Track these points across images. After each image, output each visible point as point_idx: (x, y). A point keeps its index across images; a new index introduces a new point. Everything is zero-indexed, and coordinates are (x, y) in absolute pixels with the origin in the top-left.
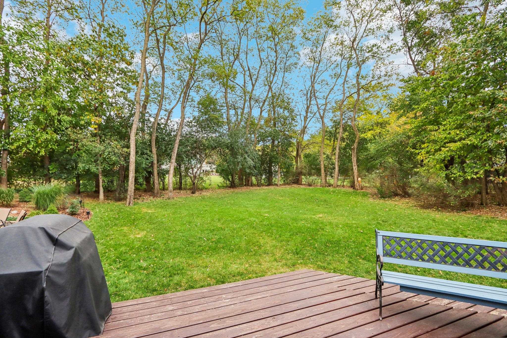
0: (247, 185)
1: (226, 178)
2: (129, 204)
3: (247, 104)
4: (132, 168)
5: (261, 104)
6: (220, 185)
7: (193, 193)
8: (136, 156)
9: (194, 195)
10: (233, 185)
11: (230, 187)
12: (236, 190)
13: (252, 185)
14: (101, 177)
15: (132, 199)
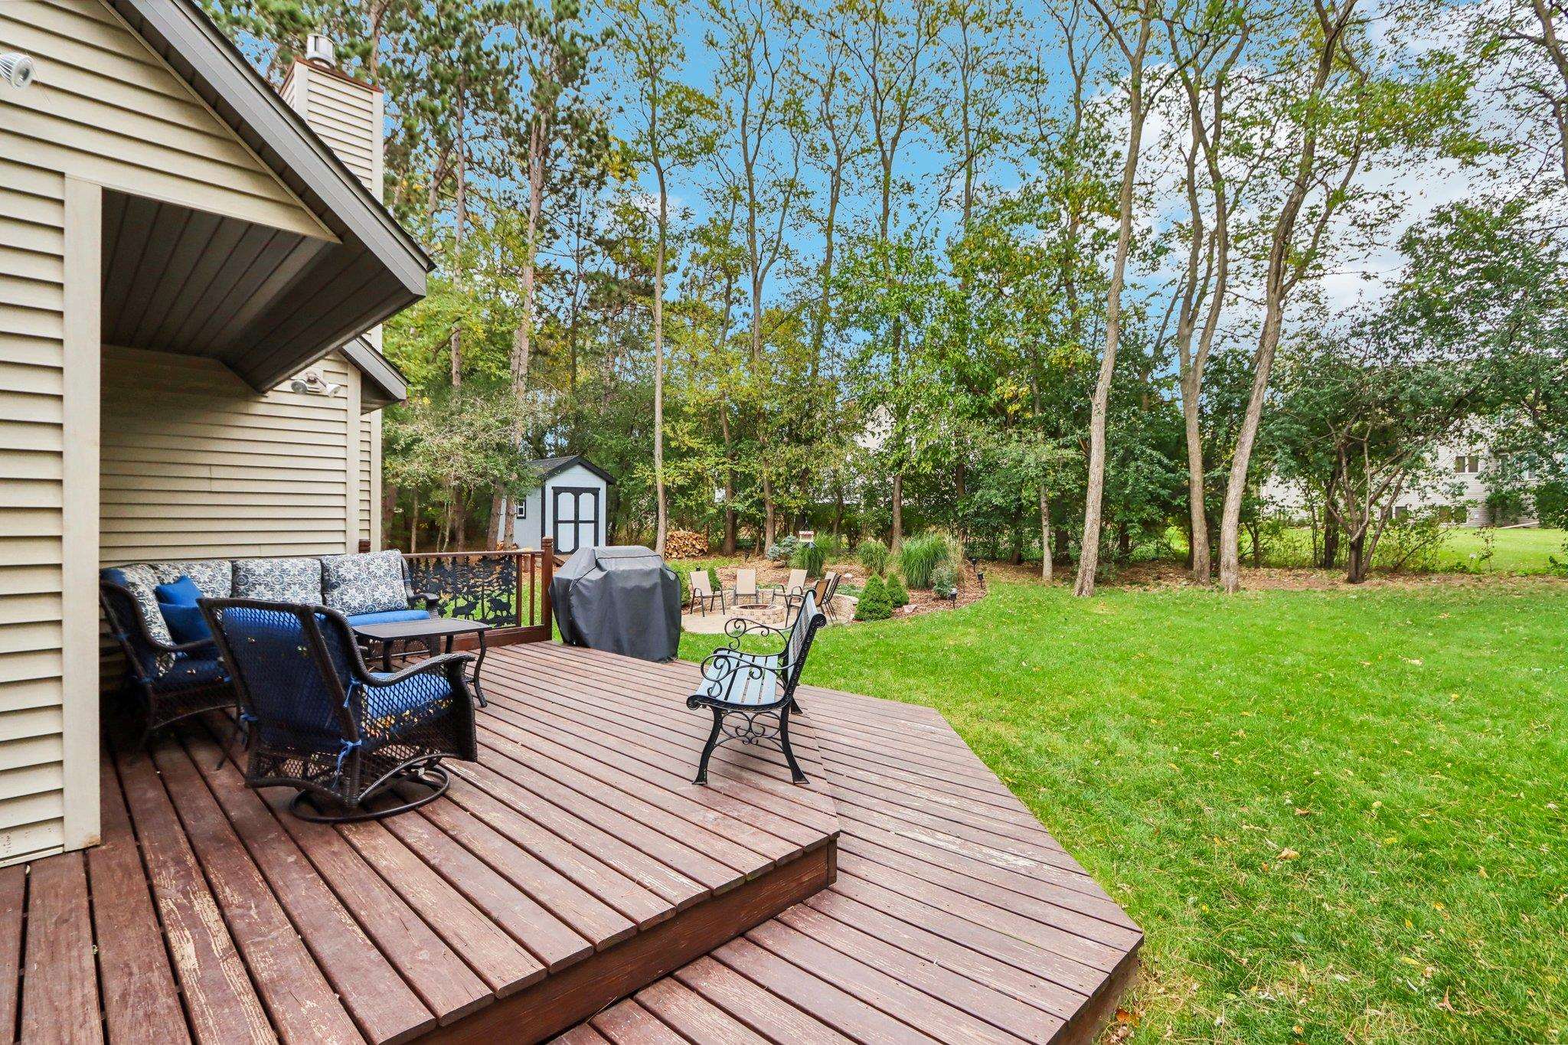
2: (1081, 590)
7: (1351, 580)
14: (1045, 523)
15: (1090, 578)
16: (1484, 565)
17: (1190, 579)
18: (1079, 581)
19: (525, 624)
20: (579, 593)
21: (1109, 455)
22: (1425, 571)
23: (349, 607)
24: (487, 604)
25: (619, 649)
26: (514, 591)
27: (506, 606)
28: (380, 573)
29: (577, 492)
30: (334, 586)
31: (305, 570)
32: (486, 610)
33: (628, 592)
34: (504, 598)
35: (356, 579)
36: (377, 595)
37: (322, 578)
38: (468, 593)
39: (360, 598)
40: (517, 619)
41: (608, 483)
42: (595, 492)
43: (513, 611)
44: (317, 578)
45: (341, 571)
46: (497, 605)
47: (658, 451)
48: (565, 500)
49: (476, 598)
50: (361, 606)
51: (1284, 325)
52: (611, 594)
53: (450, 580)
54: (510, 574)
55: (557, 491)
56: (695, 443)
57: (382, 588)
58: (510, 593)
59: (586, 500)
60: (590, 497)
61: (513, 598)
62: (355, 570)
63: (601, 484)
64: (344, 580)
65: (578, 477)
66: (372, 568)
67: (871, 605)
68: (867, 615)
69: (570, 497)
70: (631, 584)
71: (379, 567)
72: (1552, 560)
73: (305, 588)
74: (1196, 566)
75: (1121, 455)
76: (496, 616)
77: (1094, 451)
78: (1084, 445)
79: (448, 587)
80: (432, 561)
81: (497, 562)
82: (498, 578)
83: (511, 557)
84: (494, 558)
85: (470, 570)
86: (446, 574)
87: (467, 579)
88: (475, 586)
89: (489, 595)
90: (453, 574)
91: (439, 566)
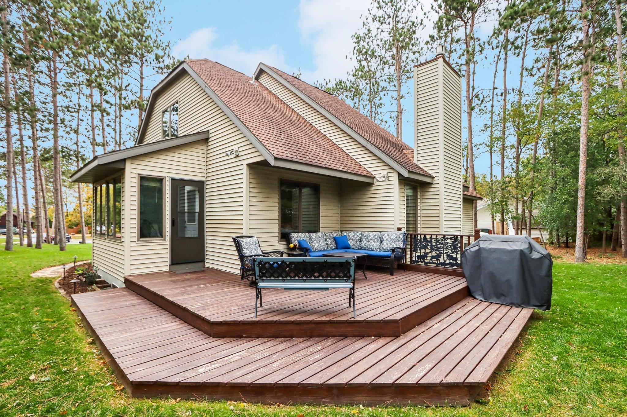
24: (446, 257)
26: (459, 253)
27: (455, 259)
32: (445, 259)
34: (454, 255)
35: (387, 240)
38: (436, 250)
40: (461, 266)
43: (459, 262)
46: (451, 258)
49: (441, 253)
54: (457, 245)
58: (457, 253)
61: (459, 255)
62: (387, 237)
76: (450, 262)
79: (429, 247)
80: (423, 236)
81: (451, 239)
82: (451, 246)
83: (457, 237)
84: (449, 237)
85: (438, 241)
86: (428, 242)
87: (436, 245)
88: (440, 248)
89: (446, 253)
90: (431, 242)
91: (425, 238)
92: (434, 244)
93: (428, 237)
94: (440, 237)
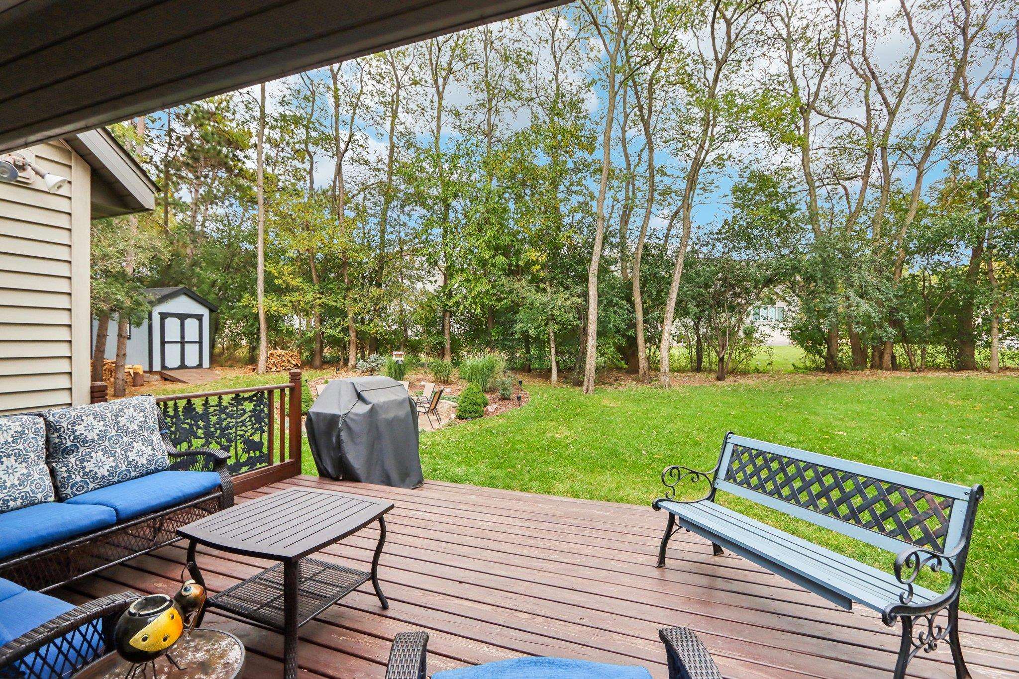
0: (878, 366)
1: (811, 349)
2: (587, 390)
3: (878, 164)
4: (592, 329)
5: (918, 157)
6: (799, 365)
7: (719, 379)
8: (598, 309)
9: (719, 383)
10: (832, 366)
11: (824, 371)
12: (838, 378)
13: (895, 367)
14: (553, 346)
15: (592, 382)
16: (769, 367)
17: (638, 380)
18: (585, 384)
19: (277, 462)
20: (349, 428)
21: (600, 302)
22: (745, 373)
23: (95, 478)
24: (241, 446)
25: (388, 482)
26: (266, 429)
27: (258, 446)
28: (134, 427)
29: (182, 317)
30: (68, 452)
31: (22, 433)
32: (240, 452)
33: (390, 423)
34: (257, 438)
35: (101, 438)
36: (132, 456)
37: (48, 440)
38: (220, 437)
39: (109, 463)
40: (269, 458)
41: (211, 311)
42: (199, 318)
43: (265, 450)
44: (41, 442)
45: (80, 429)
46: (251, 445)
47: (260, 287)
48: (172, 325)
49: (229, 441)
50: (111, 474)
51: (692, 229)
52: (377, 428)
53: (201, 423)
54: (262, 411)
55: (164, 316)
56: (296, 282)
57: (138, 446)
58: (262, 431)
59: (191, 325)
60: (195, 322)
61: (265, 435)
62: (100, 426)
63: (205, 312)
64: (85, 441)
65: (183, 304)
66: (123, 421)
67: (470, 408)
68: (468, 415)
69: (177, 322)
70: (391, 415)
71: (132, 419)
72: (793, 365)
73: (26, 460)
74: (641, 372)
75: (606, 304)
76: (250, 458)
77: (591, 300)
78: (585, 295)
79: (200, 432)
80: (182, 404)
81: (250, 399)
82: (251, 417)
83: (263, 393)
84: (246, 395)
85: (223, 410)
86: (196, 417)
87: (220, 421)
88: (228, 427)
89: (242, 436)
90: (205, 416)
91: (189, 407)
92: (214, 419)
93: (198, 404)
94: (226, 400)
